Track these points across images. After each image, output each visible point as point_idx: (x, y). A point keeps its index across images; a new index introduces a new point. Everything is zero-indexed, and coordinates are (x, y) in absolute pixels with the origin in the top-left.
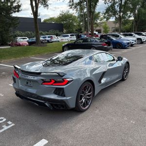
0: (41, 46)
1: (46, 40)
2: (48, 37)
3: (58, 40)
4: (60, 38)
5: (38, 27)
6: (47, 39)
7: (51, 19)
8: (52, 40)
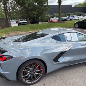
0: (61, 23)
1: (69, 19)
2: (71, 17)
3: (78, 18)
4: (80, 18)
5: (61, 10)
6: (71, 18)
7: (80, 5)
8: (74, 19)
